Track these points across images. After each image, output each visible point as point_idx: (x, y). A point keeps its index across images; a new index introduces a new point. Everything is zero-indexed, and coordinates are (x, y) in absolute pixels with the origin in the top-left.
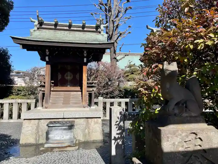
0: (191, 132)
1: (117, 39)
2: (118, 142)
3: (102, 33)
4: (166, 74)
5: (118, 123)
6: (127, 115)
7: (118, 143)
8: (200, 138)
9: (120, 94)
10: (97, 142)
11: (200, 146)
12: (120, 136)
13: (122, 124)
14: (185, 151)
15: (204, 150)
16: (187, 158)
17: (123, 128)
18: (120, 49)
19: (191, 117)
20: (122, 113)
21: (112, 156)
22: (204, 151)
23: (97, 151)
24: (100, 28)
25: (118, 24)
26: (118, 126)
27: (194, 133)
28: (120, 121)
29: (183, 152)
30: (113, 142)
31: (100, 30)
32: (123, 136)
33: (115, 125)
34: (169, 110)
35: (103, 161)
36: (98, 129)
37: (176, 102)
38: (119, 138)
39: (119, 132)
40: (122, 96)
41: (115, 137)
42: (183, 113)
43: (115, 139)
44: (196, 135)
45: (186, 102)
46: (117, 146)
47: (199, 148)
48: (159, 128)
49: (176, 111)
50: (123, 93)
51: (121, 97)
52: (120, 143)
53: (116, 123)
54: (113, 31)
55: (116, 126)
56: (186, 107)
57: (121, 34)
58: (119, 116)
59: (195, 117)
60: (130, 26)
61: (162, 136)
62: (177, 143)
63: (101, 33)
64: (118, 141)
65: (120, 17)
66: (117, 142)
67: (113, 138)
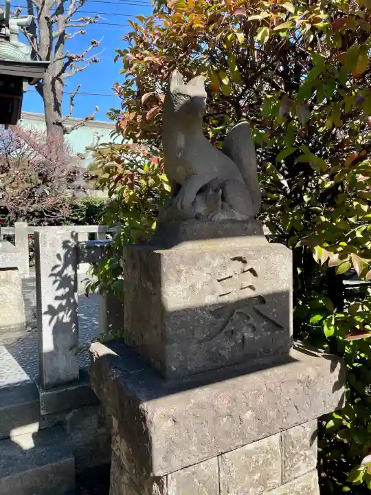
0: (231, 257)
1: (63, 71)
2: (60, 318)
3: (14, 40)
4: (177, 107)
5: (59, 269)
6: (82, 247)
7: (59, 322)
8: (252, 271)
9: (76, 215)
10: (10, 329)
11: (252, 287)
12: (64, 302)
13: (69, 271)
14: (220, 304)
15: (259, 297)
16: (222, 319)
17: (72, 283)
18: (72, 99)
19: (233, 221)
20: (70, 244)
21: (45, 353)
22: (261, 299)
23: (6, 351)
24: (8, 26)
25: (63, 34)
26: (58, 278)
27: (240, 259)
28: (65, 266)
29: (213, 305)
30: (46, 319)
31: (8, 31)
32: (75, 301)
33: (51, 275)
34: (182, 207)
35: (23, 371)
36: (11, 296)
37: (199, 185)
38: (61, 308)
39: (61, 292)
40: (80, 219)
41: (50, 307)
42: (216, 213)
43: (52, 311)
44: (245, 262)
45: (223, 186)
46: (58, 329)
47: (249, 293)
48: (157, 252)
49: (201, 209)
50: (84, 213)
51: (77, 223)
52: (67, 319)
53: (53, 270)
54: (50, 49)
55: (53, 278)
56: (223, 199)
57: (71, 59)
58: (62, 252)
59: (243, 222)
60: (95, 43)
61: (164, 269)
62: (199, 286)
63: (12, 41)
64: (61, 315)
65: (69, 13)
66: (58, 318)
67: (44, 309)
